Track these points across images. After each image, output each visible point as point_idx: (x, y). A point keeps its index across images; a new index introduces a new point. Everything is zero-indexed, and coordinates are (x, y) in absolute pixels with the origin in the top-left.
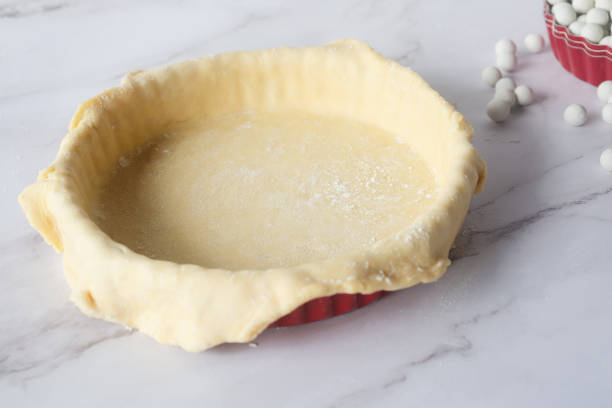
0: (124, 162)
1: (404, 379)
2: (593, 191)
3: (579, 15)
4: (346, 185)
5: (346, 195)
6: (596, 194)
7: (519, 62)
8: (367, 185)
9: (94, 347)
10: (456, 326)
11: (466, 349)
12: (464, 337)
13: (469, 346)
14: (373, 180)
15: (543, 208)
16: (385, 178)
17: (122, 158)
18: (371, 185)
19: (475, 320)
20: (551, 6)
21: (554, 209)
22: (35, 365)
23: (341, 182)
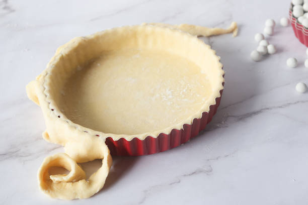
0: (79, 68)
1: (179, 182)
2: (289, 102)
3: (305, 12)
4: (172, 92)
5: (171, 97)
6: (290, 104)
7: (275, 30)
8: (181, 93)
9: (56, 150)
10: (208, 160)
11: (210, 171)
12: (210, 166)
13: (211, 171)
14: (184, 90)
15: (264, 108)
16: (190, 90)
17: (79, 67)
18: (183, 93)
19: (217, 159)
20: (293, 6)
21: (268, 109)
22: (30, 155)
23: (169, 90)
